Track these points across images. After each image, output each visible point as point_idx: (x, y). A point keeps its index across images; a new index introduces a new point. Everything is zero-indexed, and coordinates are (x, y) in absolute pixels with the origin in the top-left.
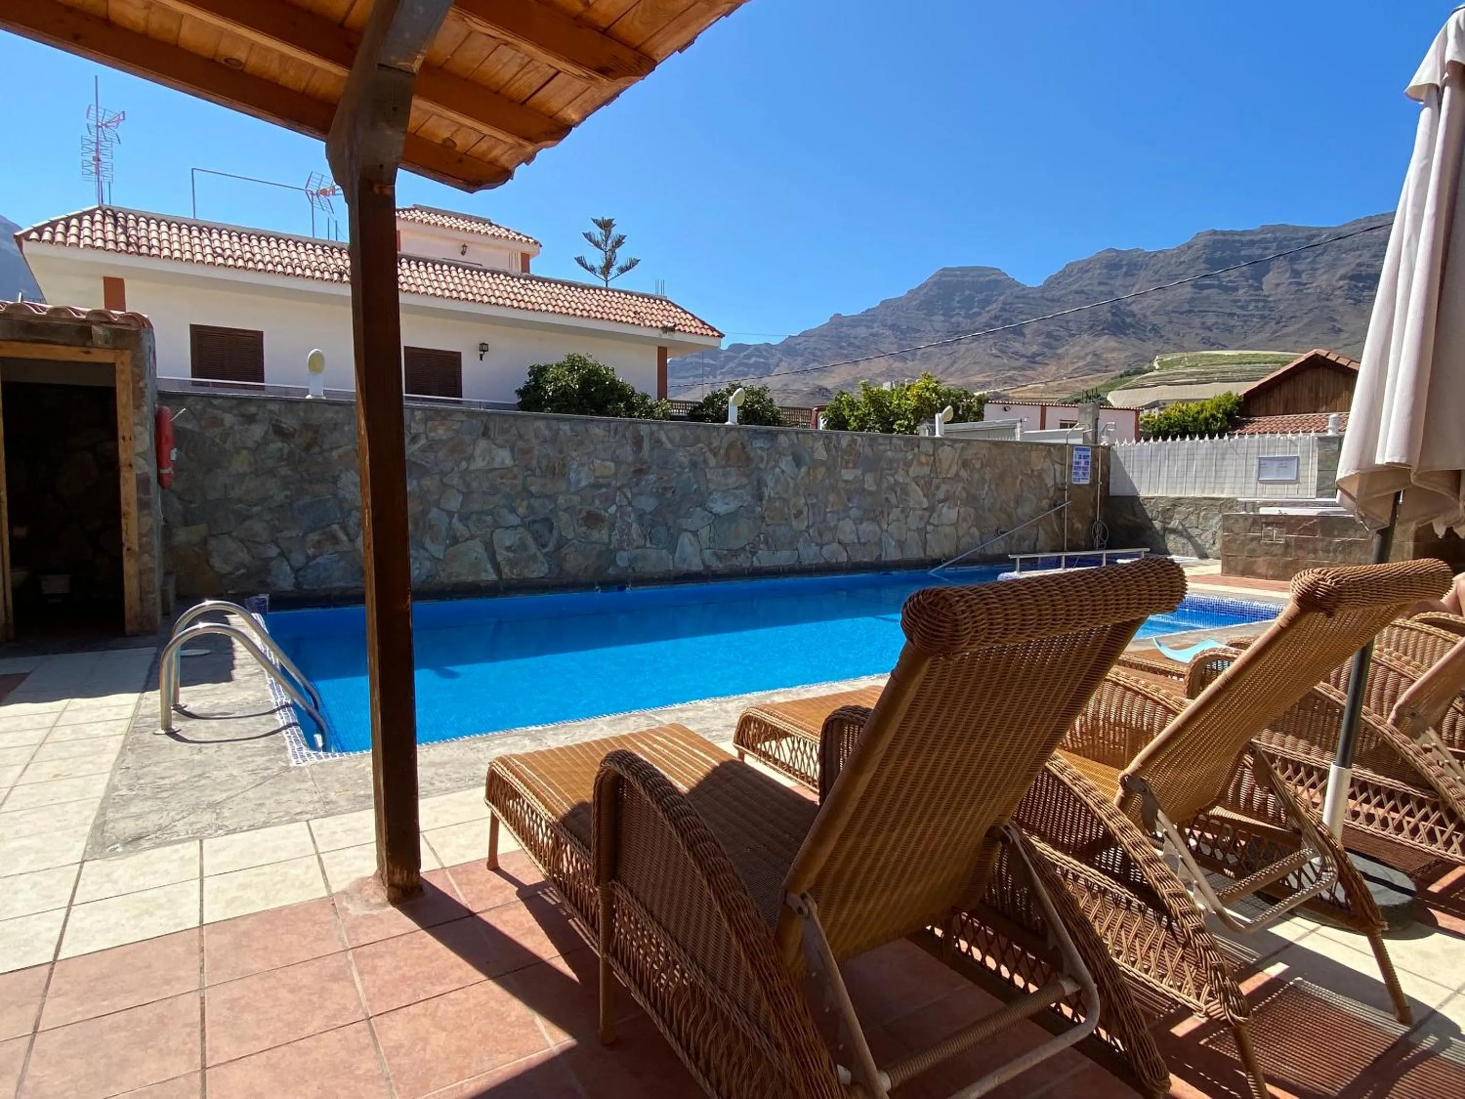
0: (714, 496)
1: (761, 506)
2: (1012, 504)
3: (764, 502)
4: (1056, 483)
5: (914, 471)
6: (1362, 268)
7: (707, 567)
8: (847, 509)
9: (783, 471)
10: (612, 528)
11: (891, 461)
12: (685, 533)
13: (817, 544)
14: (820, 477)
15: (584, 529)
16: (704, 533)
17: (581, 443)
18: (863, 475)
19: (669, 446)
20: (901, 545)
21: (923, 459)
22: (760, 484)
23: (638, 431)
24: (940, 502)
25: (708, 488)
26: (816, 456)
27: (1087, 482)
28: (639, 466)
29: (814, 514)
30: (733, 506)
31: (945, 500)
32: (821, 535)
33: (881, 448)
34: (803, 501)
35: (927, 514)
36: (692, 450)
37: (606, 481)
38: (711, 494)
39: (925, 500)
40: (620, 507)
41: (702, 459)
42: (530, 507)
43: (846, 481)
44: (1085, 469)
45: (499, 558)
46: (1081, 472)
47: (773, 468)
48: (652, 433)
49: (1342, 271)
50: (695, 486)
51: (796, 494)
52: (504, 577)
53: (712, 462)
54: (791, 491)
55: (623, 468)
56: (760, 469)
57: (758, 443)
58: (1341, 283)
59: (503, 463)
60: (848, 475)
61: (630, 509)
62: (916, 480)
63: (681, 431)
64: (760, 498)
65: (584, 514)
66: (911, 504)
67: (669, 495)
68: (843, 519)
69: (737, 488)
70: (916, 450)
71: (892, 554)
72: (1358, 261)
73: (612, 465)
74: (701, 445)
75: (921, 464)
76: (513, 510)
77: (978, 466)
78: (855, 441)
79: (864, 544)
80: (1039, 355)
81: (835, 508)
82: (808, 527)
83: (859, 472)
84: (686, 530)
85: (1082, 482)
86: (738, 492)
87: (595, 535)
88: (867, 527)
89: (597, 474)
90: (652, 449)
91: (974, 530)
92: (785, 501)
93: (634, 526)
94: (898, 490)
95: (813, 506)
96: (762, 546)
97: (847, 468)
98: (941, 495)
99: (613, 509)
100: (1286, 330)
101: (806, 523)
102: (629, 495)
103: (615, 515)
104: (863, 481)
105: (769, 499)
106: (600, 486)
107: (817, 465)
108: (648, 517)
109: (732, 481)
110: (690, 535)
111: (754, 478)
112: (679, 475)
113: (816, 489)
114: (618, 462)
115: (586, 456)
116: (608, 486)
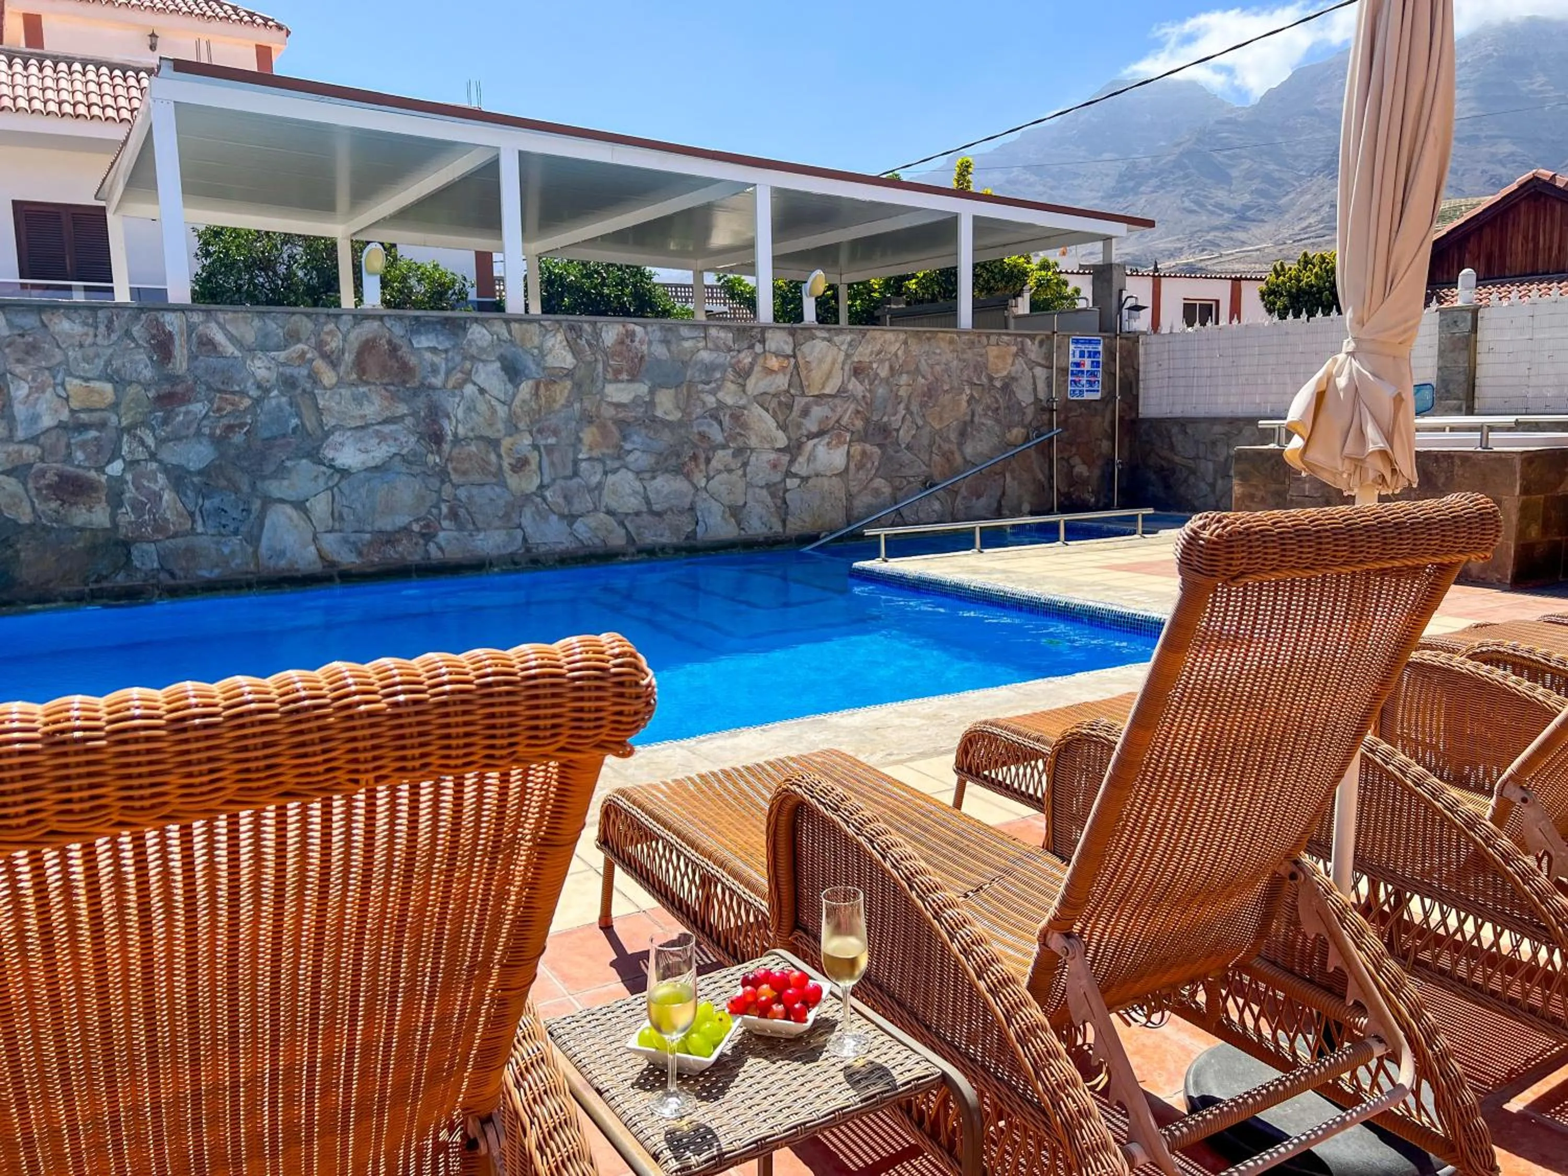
0: (337, 437)
1: (439, 452)
2: (953, 437)
3: (446, 447)
4: (1037, 400)
5: (756, 384)
7: (333, 564)
8: (620, 454)
9: (482, 391)
10: (116, 500)
11: (710, 368)
12: (279, 507)
13: (562, 516)
14: (561, 400)
15: (54, 505)
16: (320, 506)
17: (32, 349)
18: (652, 392)
19: (230, 349)
20: (736, 512)
21: (774, 363)
22: (435, 413)
23: (160, 326)
24: (812, 436)
25: (321, 425)
27: (1097, 396)
28: (166, 388)
29: (552, 464)
30: (380, 453)
31: (820, 434)
32: (567, 498)
33: (687, 344)
34: (527, 440)
35: (786, 458)
36: (282, 356)
37: (96, 417)
38: (327, 435)
39: (780, 434)
40: (131, 464)
41: (305, 372)
43: (617, 405)
44: (1093, 374)
46: (1084, 380)
47: (460, 386)
48: (191, 328)
50: (294, 421)
51: (513, 428)
53: (328, 377)
54: (501, 426)
55: (133, 390)
56: (431, 387)
57: (424, 341)
60: (620, 393)
61: (154, 465)
62: (761, 399)
63: (257, 323)
64: (437, 438)
65: (51, 478)
66: (753, 442)
67: (238, 438)
68: (615, 471)
69: (386, 421)
70: (758, 348)
71: (720, 528)
73: (108, 387)
74: (300, 346)
75: (770, 371)
77: (884, 372)
78: (631, 335)
79: (659, 514)
81: (596, 453)
82: (542, 487)
83: (642, 389)
84: (282, 501)
85: (1088, 396)
86: (387, 429)
87: (80, 516)
88: (665, 484)
89: (74, 404)
90: (193, 357)
91: (879, 482)
92: (494, 444)
93: (166, 496)
94: (726, 420)
95: (550, 449)
96: (445, 524)
97: (617, 381)
98: (811, 425)
99: (116, 468)
101: (536, 481)
102: (150, 441)
103: (121, 480)
104: (652, 404)
105: (457, 440)
106: (83, 427)
107: (553, 377)
108: (196, 479)
109: (372, 409)
110: (289, 509)
111: (421, 403)
112: (257, 401)
113: (553, 421)
114: (118, 381)
115: (47, 373)
116: (102, 425)
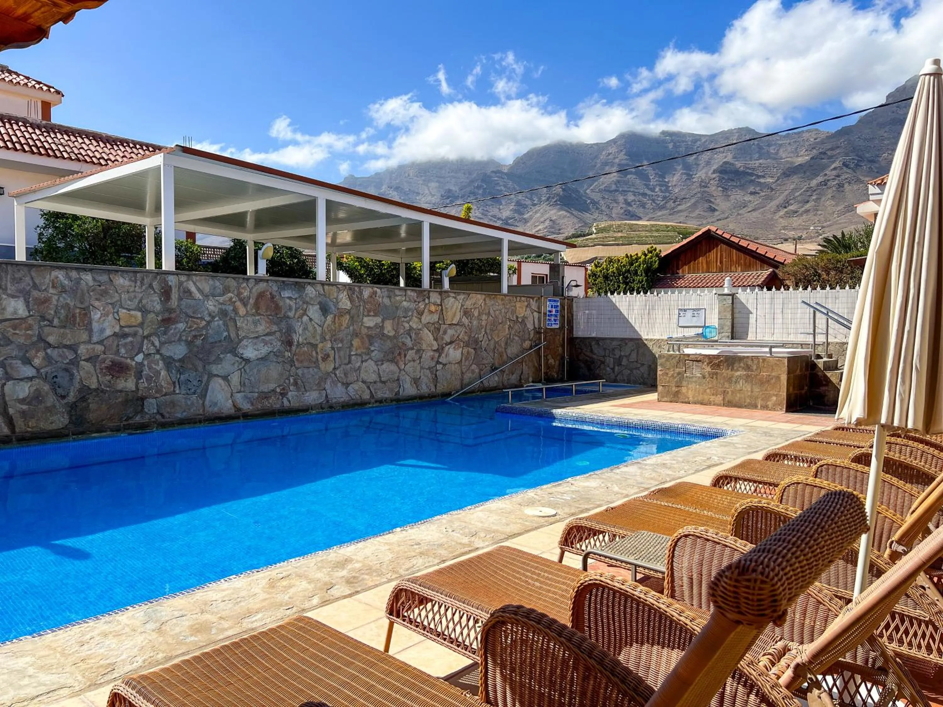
0: (245, 342)
1: (290, 351)
2: (503, 345)
3: (294, 348)
4: (535, 328)
5: (426, 318)
6: (728, 166)
7: (239, 410)
8: (369, 352)
9: (311, 320)
10: (139, 375)
11: (406, 310)
12: (216, 379)
13: (343, 384)
14: (345, 325)
15: (108, 378)
16: (235, 379)
17: (104, 293)
18: (383, 322)
19: (198, 295)
20: (416, 381)
21: (433, 308)
22: (290, 330)
23: (166, 282)
24: (447, 344)
25: (238, 335)
26: (341, 305)
27: (557, 326)
28: (166, 315)
29: (340, 357)
30: (265, 350)
31: (451, 343)
32: (346, 374)
33: (398, 298)
34: (329, 345)
35: (437, 355)
36: (221, 299)
37: (131, 330)
38: (240, 341)
39: (435, 343)
40: (147, 356)
41: (232, 308)
42: (48, 359)
43: (369, 328)
44: (556, 316)
45: (11, 411)
46: (553, 318)
47: (301, 317)
48: (181, 283)
49: (715, 167)
50: (225, 334)
51: (323, 339)
52: (17, 430)
53: (242, 311)
54: (318, 338)
55: (151, 316)
56: (288, 317)
57: (286, 294)
58: (714, 176)
59: (15, 313)
60: (369, 322)
61: (158, 357)
62: (427, 326)
63: (211, 282)
64: (289, 343)
65: (108, 363)
66: (424, 347)
67: (199, 342)
68: (366, 361)
69: (267, 335)
70: (427, 301)
71: (409, 390)
72: (724, 160)
73: (139, 314)
74: (230, 295)
75: (431, 312)
76: (27, 361)
77: (476, 314)
78: (375, 293)
79: (384, 382)
80: (512, 218)
81: (359, 352)
82: (335, 369)
83: (379, 320)
84: (218, 376)
85: (554, 326)
86: (267, 338)
87: (121, 384)
88: (388, 367)
89: (123, 323)
90: (180, 299)
91: (474, 367)
92: (315, 346)
93: (163, 373)
94: (413, 336)
95: (339, 349)
96: (292, 388)
97: (368, 316)
98: (447, 338)
99: (140, 358)
100: (680, 208)
101: (333, 366)
102: (157, 343)
103: (141, 364)
104: (382, 327)
105: (299, 344)
106: (125, 336)
107: (342, 313)
108: (177, 364)
109: (261, 328)
110: (220, 381)
111: (283, 325)
112: (209, 323)
113: (341, 335)
114: (144, 311)
115: (110, 306)
116: (135, 335)
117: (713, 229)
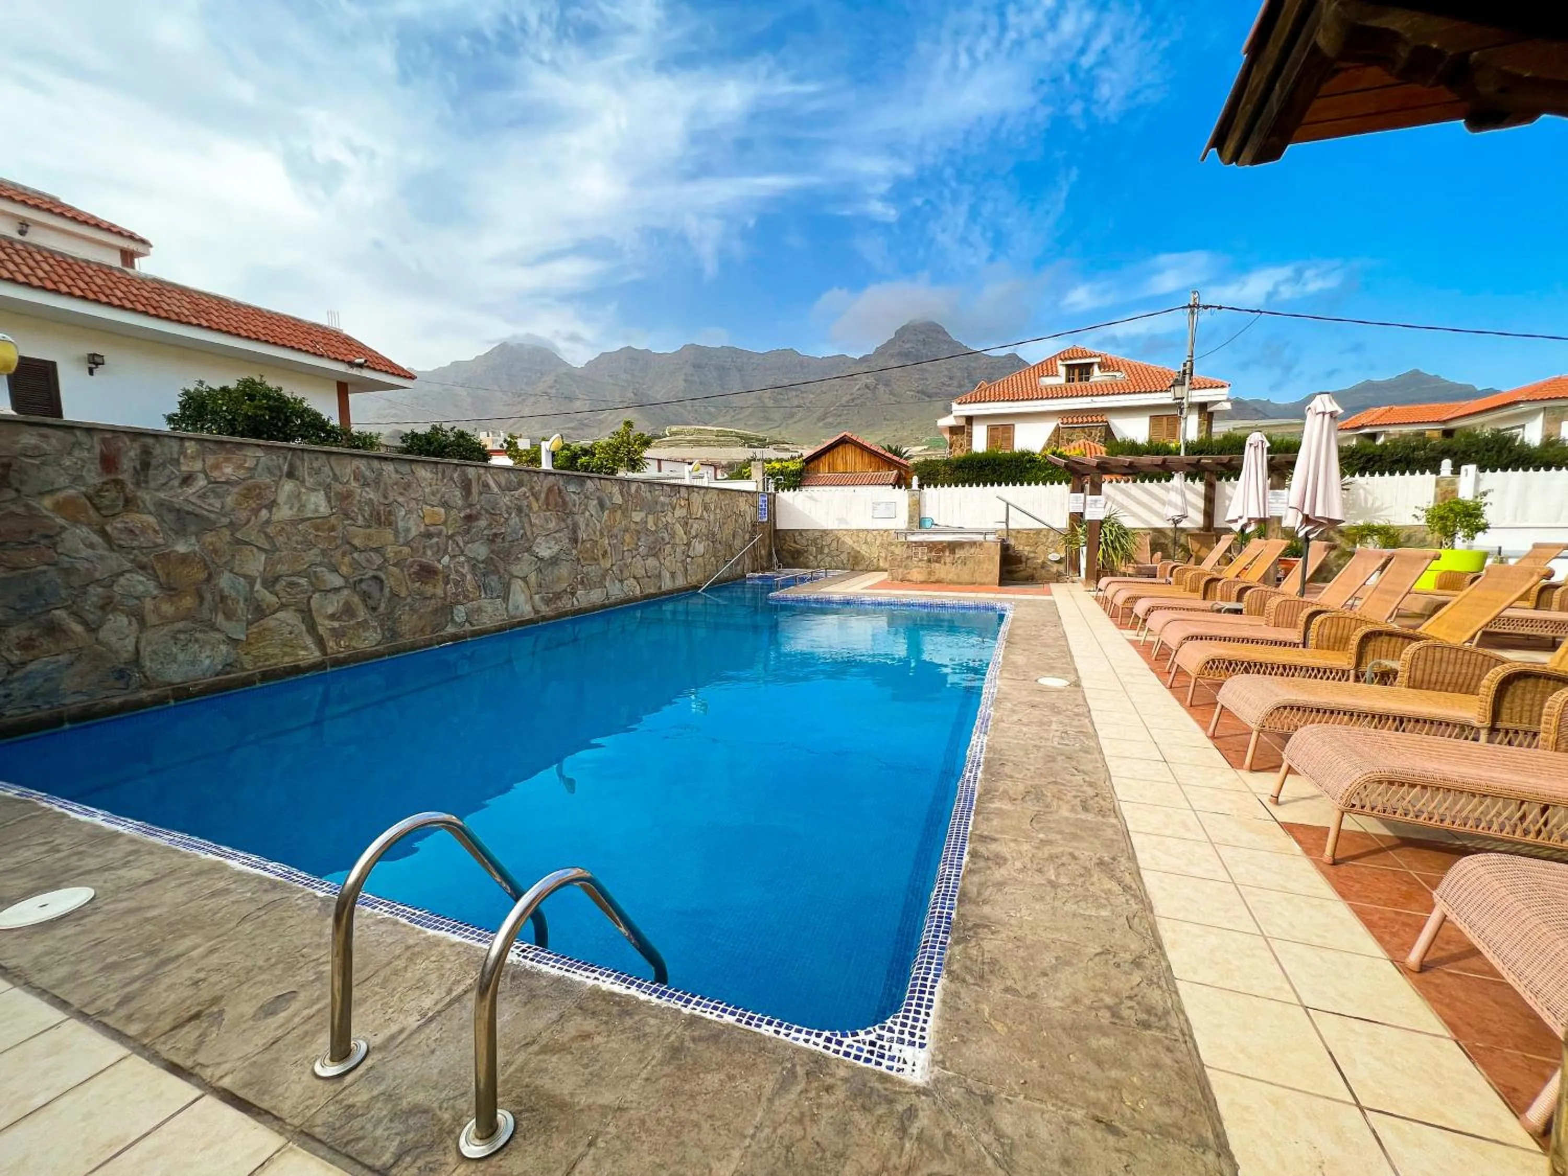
0: (539, 540)
1: (576, 548)
2: (732, 538)
3: (579, 545)
4: (752, 521)
5: (677, 513)
7: (537, 613)
8: (637, 547)
9: (591, 515)
10: (446, 580)
11: (663, 505)
12: (516, 580)
13: (619, 581)
14: (618, 520)
15: (417, 584)
16: (533, 578)
17: (407, 487)
18: (646, 516)
19: (496, 490)
20: (673, 575)
21: (682, 503)
22: (575, 528)
23: (466, 474)
24: (693, 538)
25: (532, 533)
26: (615, 500)
27: (766, 520)
28: (468, 511)
29: (615, 553)
30: (556, 548)
31: (696, 536)
32: (621, 571)
33: (656, 493)
34: (607, 541)
35: (687, 548)
36: (516, 494)
37: (437, 529)
38: (535, 538)
39: (685, 537)
40: (453, 557)
41: (526, 503)
42: (355, 565)
43: (636, 523)
44: (765, 510)
45: (321, 629)
46: (763, 512)
47: (583, 512)
48: (480, 476)
50: (522, 531)
51: (602, 535)
52: (329, 653)
53: (535, 506)
54: (598, 534)
55: (454, 512)
56: (573, 513)
57: (571, 488)
59: (316, 511)
60: (637, 517)
61: (463, 558)
62: (678, 520)
63: (507, 475)
64: (575, 540)
65: (416, 568)
66: (677, 541)
67: (499, 541)
68: (635, 556)
69: (557, 532)
70: (677, 496)
71: (668, 584)
73: (442, 510)
74: (524, 489)
76: (335, 569)
77: (713, 508)
78: (639, 488)
79: (650, 578)
81: (629, 547)
82: (612, 565)
83: (643, 514)
84: (517, 577)
85: (764, 520)
86: (557, 535)
87: (429, 590)
88: (651, 562)
89: (427, 521)
90: (481, 494)
91: (713, 560)
92: (596, 543)
93: (469, 577)
94: (669, 530)
95: (615, 546)
96: (579, 587)
97: (635, 510)
98: (693, 533)
99: (446, 559)
101: (610, 562)
102: (461, 544)
103: (448, 567)
104: (646, 522)
105: (583, 541)
106: (429, 535)
107: (615, 508)
108: (481, 566)
109: (552, 525)
110: (520, 582)
111: (569, 521)
112: (507, 519)
113: (615, 531)
114: (447, 507)
115: (414, 502)
116: (439, 534)
117: (849, 435)
